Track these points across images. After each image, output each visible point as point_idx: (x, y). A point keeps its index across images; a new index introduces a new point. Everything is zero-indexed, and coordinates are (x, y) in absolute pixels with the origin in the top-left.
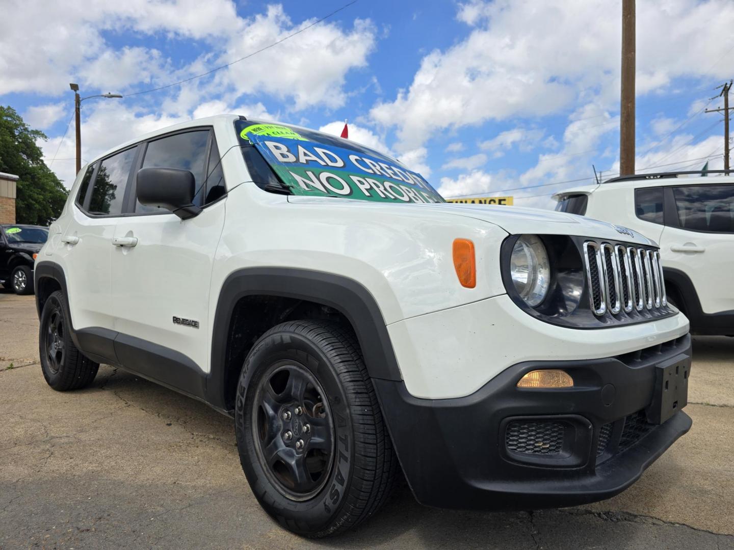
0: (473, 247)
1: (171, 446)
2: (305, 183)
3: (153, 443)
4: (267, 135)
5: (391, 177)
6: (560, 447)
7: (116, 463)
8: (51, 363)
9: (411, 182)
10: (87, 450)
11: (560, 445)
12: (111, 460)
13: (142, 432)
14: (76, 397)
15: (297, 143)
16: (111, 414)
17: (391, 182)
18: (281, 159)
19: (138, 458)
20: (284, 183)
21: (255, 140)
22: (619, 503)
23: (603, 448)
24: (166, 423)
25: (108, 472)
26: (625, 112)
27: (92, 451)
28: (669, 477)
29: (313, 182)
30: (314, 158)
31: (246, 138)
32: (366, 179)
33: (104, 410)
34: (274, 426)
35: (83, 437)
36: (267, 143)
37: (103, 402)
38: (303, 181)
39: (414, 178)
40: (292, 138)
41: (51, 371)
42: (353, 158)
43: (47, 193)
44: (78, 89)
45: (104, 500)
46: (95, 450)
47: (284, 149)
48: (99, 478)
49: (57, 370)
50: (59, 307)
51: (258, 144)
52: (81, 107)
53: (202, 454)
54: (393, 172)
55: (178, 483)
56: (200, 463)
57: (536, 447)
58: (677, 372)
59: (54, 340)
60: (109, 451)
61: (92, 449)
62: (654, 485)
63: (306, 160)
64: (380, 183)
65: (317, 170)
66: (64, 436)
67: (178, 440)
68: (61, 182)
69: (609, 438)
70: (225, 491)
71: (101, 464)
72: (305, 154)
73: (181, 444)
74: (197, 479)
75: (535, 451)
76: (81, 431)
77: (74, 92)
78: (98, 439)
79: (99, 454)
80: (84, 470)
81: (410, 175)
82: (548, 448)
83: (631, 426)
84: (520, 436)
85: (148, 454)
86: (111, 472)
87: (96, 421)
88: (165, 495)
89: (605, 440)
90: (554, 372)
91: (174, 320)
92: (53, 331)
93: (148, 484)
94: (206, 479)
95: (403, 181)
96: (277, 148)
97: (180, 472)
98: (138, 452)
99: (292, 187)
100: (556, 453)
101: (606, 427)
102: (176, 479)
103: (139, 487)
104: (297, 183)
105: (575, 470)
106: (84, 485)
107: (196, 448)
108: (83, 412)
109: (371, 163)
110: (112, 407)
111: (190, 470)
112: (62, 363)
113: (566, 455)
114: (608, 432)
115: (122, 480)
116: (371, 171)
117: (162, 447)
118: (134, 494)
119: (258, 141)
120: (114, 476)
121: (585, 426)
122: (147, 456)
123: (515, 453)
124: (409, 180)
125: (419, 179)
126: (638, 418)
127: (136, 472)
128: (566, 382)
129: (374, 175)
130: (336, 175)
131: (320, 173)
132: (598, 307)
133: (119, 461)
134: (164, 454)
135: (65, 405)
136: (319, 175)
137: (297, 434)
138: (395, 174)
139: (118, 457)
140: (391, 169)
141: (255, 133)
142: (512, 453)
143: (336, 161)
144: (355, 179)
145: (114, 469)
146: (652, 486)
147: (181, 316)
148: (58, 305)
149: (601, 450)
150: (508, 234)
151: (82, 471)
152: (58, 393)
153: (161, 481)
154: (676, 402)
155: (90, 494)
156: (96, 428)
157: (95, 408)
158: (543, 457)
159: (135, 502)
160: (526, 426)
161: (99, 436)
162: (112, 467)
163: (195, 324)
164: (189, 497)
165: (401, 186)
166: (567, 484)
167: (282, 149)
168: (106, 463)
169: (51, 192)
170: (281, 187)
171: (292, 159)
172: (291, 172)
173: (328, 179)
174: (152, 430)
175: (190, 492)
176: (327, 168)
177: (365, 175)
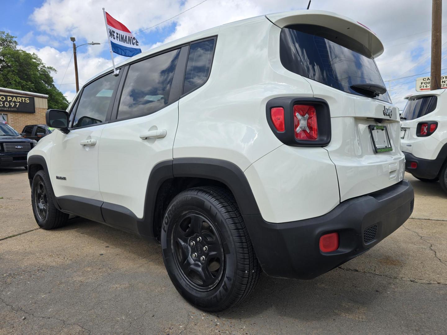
26: (435, 39)
43: (59, 105)
44: (75, 41)
52: (76, 51)
68: (66, 98)
77: (73, 43)
169: (61, 104)
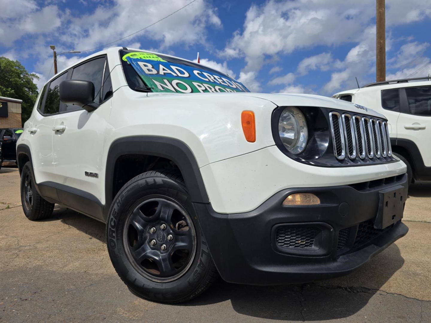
0: (254, 116)
1: (89, 251)
2: (162, 86)
3: (79, 249)
4: (139, 58)
5: (221, 83)
6: (313, 243)
7: (54, 261)
8: (27, 204)
9: (234, 87)
10: (39, 253)
11: (313, 242)
12: (51, 259)
13: (74, 243)
14: (41, 223)
15: (159, 63)
16: (59, 233)
17: (220, 86)
18: (147, 72)
19: (67, 257)
20: (148, 86)
21: (131, 61)
22: (360, 281)
23: (344, 245)
24: (89, 237)
25: (47, 266)
26: (379, 46)
27: (42, 254)
28: (394, 265)
29: (167, 85)
30: (169, 72)
31: (126, 60)
32: (203, 84)
33: (55, 231)
34: (143, 237)
35: (39, 246)
36: (139, 63)
37: (56, 226)
38: (160, 85)
39: (237, 85)
40: (156, 60)
41: (28, 209)
42: (196, 72)
45: (41, 282)
46: (44, 253)
47: (150, 66)
48: (42, 269)
49: (30, 208)
50: (29, 171)
51: (133, 63)
53: (106, 255)
54: (222, 81)
55: (87, 272)
56: (103, 260)
57: (296, 244)
58: (395, 196)
59: (29, 191)
60: (52, 254)
61: (42, 253)
62: (384, 271)
63: (164, 73)
64: (213, 87)
65: (170, 79)
66: (27, 246)
67: (94, 247)
69: (347, 238)
70: (115, 276)
71: (45, 261)
72: (164, 70)
73: (95, 249)
74: (99, 269)
75: (296, 246)
76: (38, 243)
78: (47, 247)
79: (45, 255)
80: (34, 265)
81: (234, 83)
82: (304, 244)
83: (363, 231)
84: (286, 236)
85: (74, 255)
86: (49, 265)
87: (49, 237)
88: (78, 279)
89: (345, 240)
90: (307, 194)
91: (86, 174)
92: (28, 185)
93: (69, 273)
94: (105, 269)
95: (229, 86)
96: (145, 66)
97: (91, 265)
98: (68, 254)
99: (153, 88)
100: (310, 247)
101: (345, 231)
102: (87, 269)
103: (63, 274)
104: (156, 85)
105: (322, 258)
106: (31, 273)
107: (103, 251)
108: (43, 232)
109: (208, 76)
110: (60, 229)
111: (97, 264)
112: (32, 204)
113: (316, 248)
114: (346, 234)
115: (54, 270)
116: (207, 80)
117: (83, 251)
118: (59, 278)
119: (133, 62)
120: (50, 268)
121: (329, 229)
122: (73, 256)
123: (282, 248)
124: (233, 85)
125: (240, 86)
126: (368, 226)
127: (64, 266)
128: (316, 201)
129: (209, 82)
130: (183, 82)
131: (172, 80)
132: (339, 154)
133: (56, 259)
134: (83, 255)
135: (34, 228)
136: (172, 81)
137: (161, 241)
138: (224, 82)
139: (56, 257)
140: (221, 79)
141: (132, 57)
142: (280, 248)
143: (184, 74)
144: (195, 84)
145: (51, 264)
146: (383, 271)
147: (89, 171)
148: (29, 170)
149: (342, 245)
150: (276, 106)
151: (33, 265)
152: (31, 221)
153: (78, 271)
154: (394, 216)
155: (33, 279)
156: (48, 241)
157: (50, 230)
158: (301, 250)
159: (58, 283)
160: (289, 230)
161: (48, 245)
162: (50, 263)
163: (96, 176)
164: (92, 280)
165: (227, 89)
166: (317, 267)
167: (149, 67)
168: (47, 261)
170: (146, 89)
171: (154, 72)
172: (153, 80)
173: (177, 84)
174: (80, 242)
175: (93, 277)
176: (177, 77)
177: (202, 82)
